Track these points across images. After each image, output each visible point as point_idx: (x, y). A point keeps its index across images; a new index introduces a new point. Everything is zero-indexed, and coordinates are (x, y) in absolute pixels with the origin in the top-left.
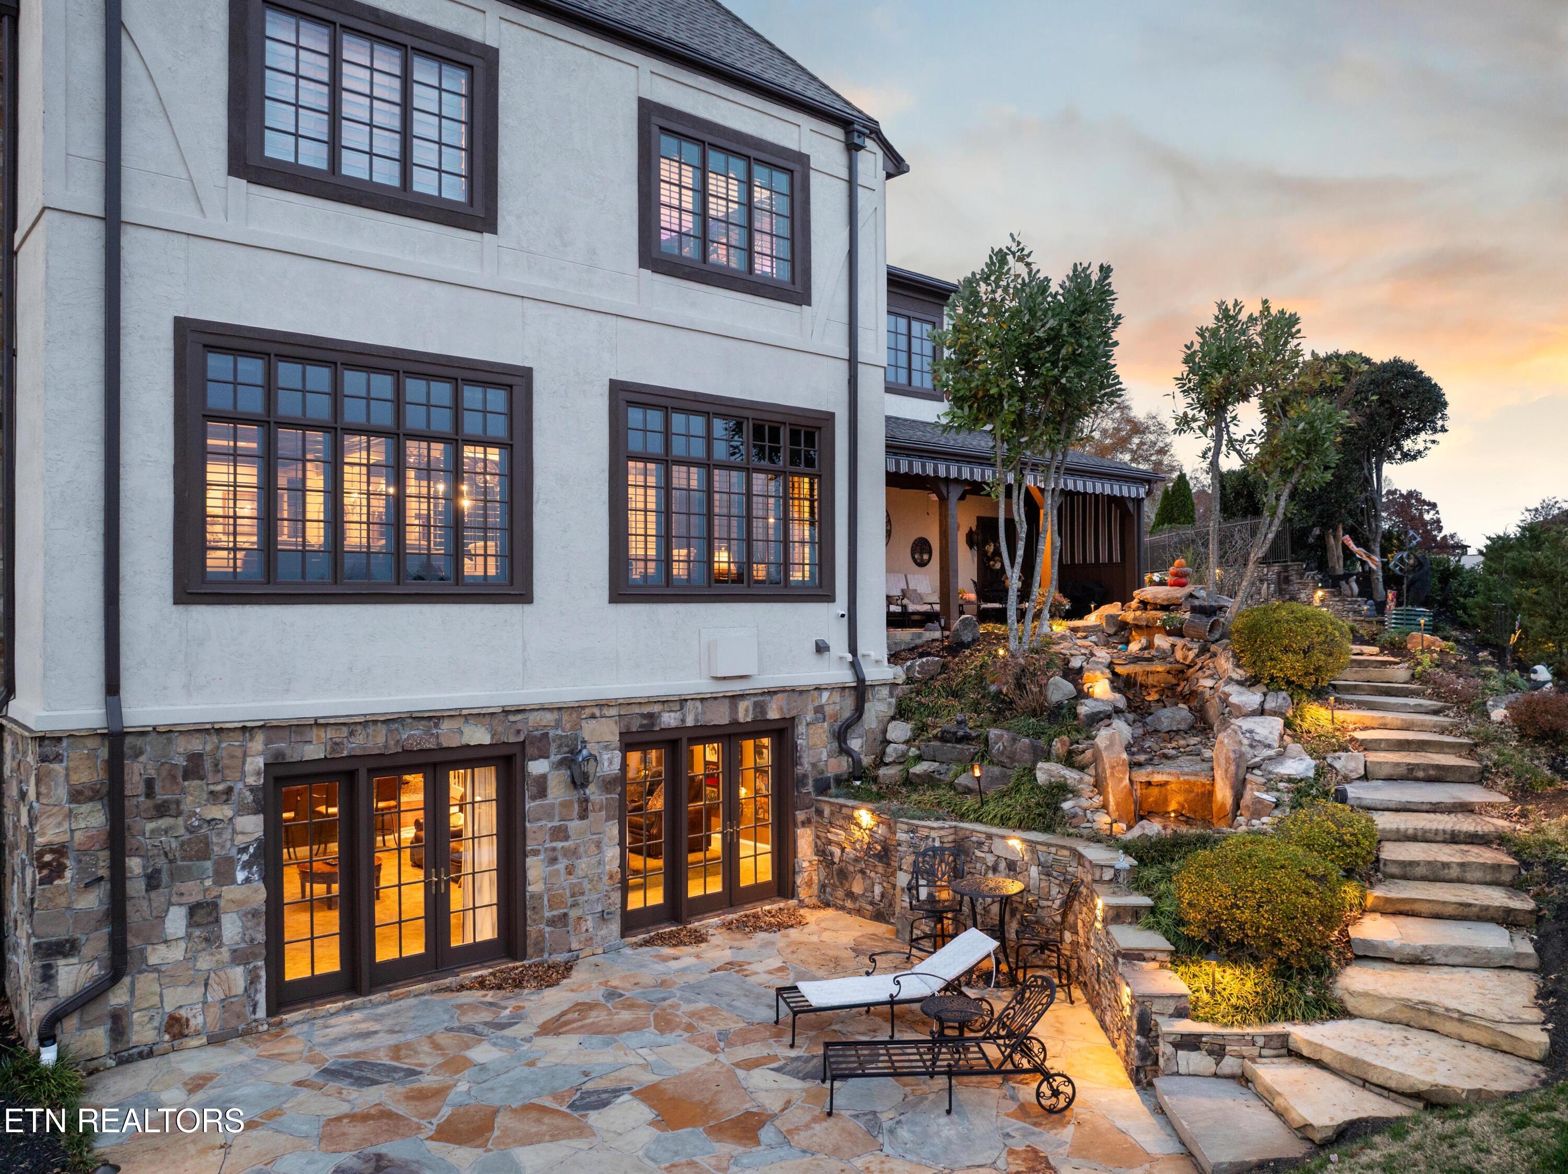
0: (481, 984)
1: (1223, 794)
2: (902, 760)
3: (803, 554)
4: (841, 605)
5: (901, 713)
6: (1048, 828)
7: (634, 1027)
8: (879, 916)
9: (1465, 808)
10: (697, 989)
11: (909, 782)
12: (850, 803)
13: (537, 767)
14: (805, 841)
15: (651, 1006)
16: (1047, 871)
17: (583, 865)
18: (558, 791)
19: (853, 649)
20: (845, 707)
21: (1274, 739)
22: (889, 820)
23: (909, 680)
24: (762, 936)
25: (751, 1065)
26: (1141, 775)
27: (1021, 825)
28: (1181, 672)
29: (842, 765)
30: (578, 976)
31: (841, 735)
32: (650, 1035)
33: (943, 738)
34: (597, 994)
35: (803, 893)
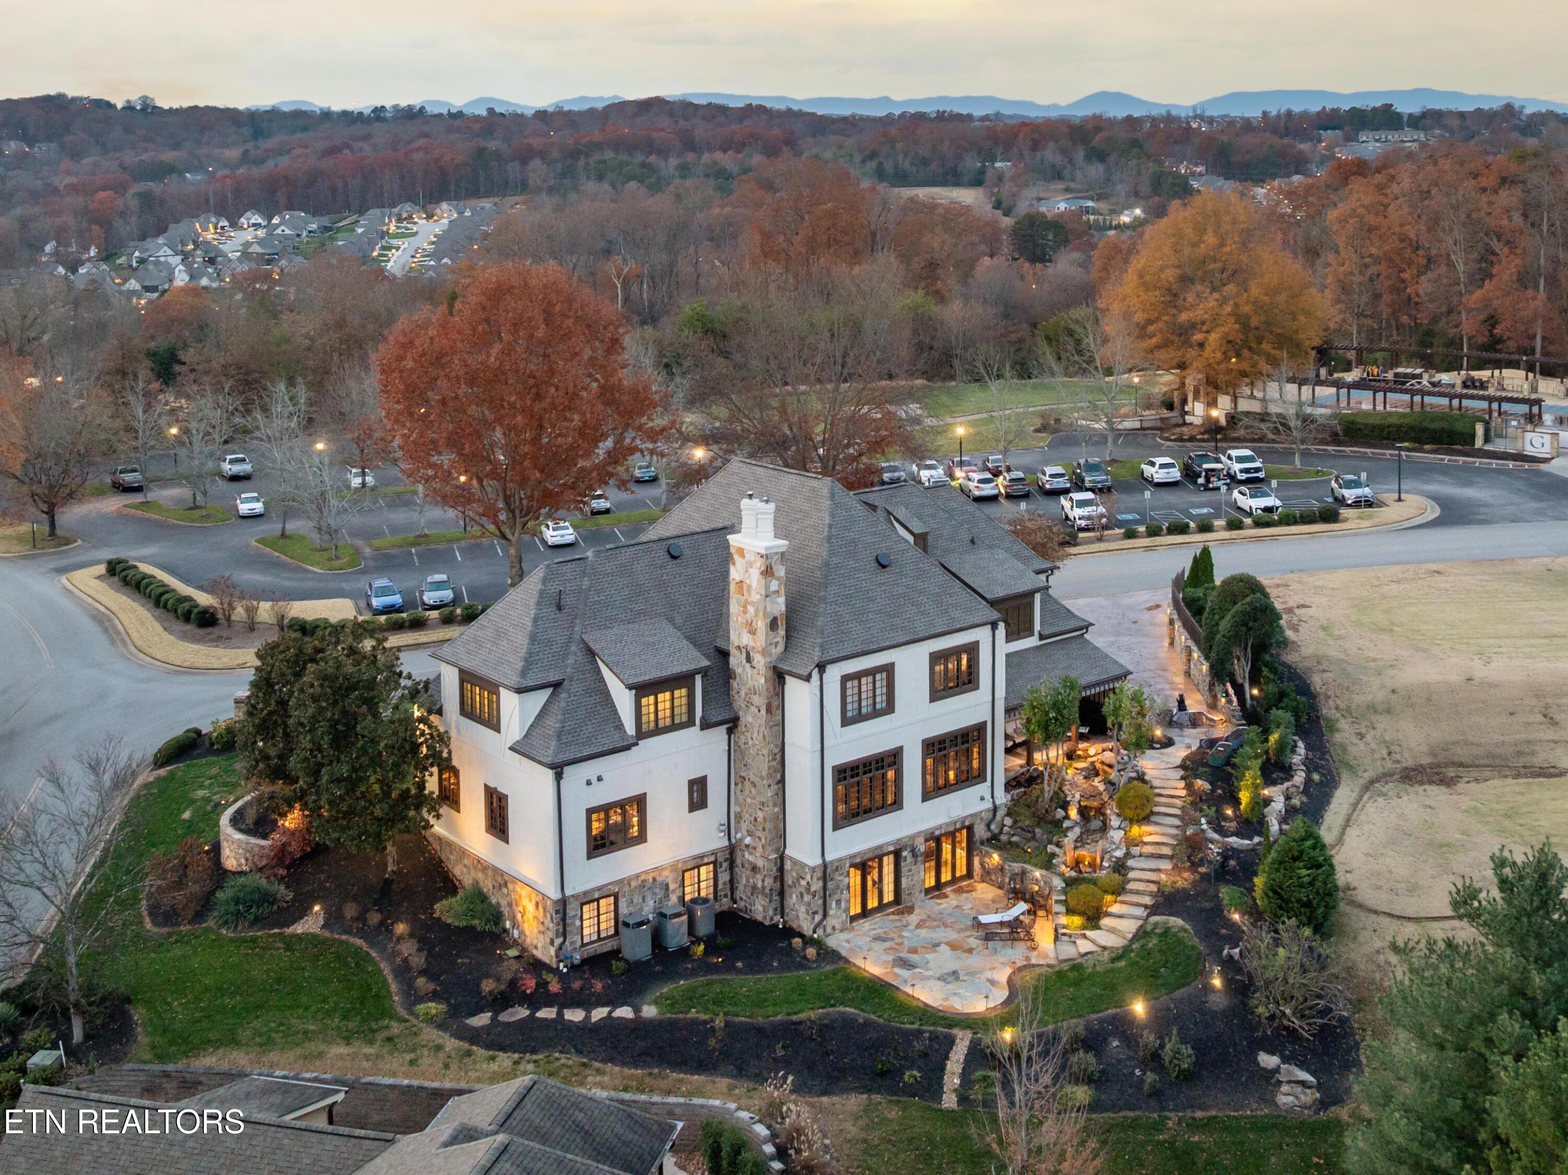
0: (893, 913)
1: (1098, 860)
2: (1008, 833)
3: (975, 764)
4: (989, 783)
5: (1009, 814)
6: (1047, 869)
7: (938, 927)
8: (1000, 888)
9: (1158, 870)
10: (950, 915)
11: (1010, 843)
12: (991, 850)
13: (905, 854)
14: (976, 861)
15: (940, 920)
16: (1045, 883)
17: (915, 878)
18: (909, 859)
19: (993, 797)
20: (990, 815)
21: (1117, 841)
22: (1005, 860)
23: (1012, 800)
24: (965, 895)
25: (968, 937)
26: (1077, 853)
27: (1041, 868)
28: (1103, 805)
29: (989, 835)
30: (917, 911)
31: (988, 825)
32: (943, 929)
33: (1022, 829)
34: (924, 917)
35: (976, 878)
